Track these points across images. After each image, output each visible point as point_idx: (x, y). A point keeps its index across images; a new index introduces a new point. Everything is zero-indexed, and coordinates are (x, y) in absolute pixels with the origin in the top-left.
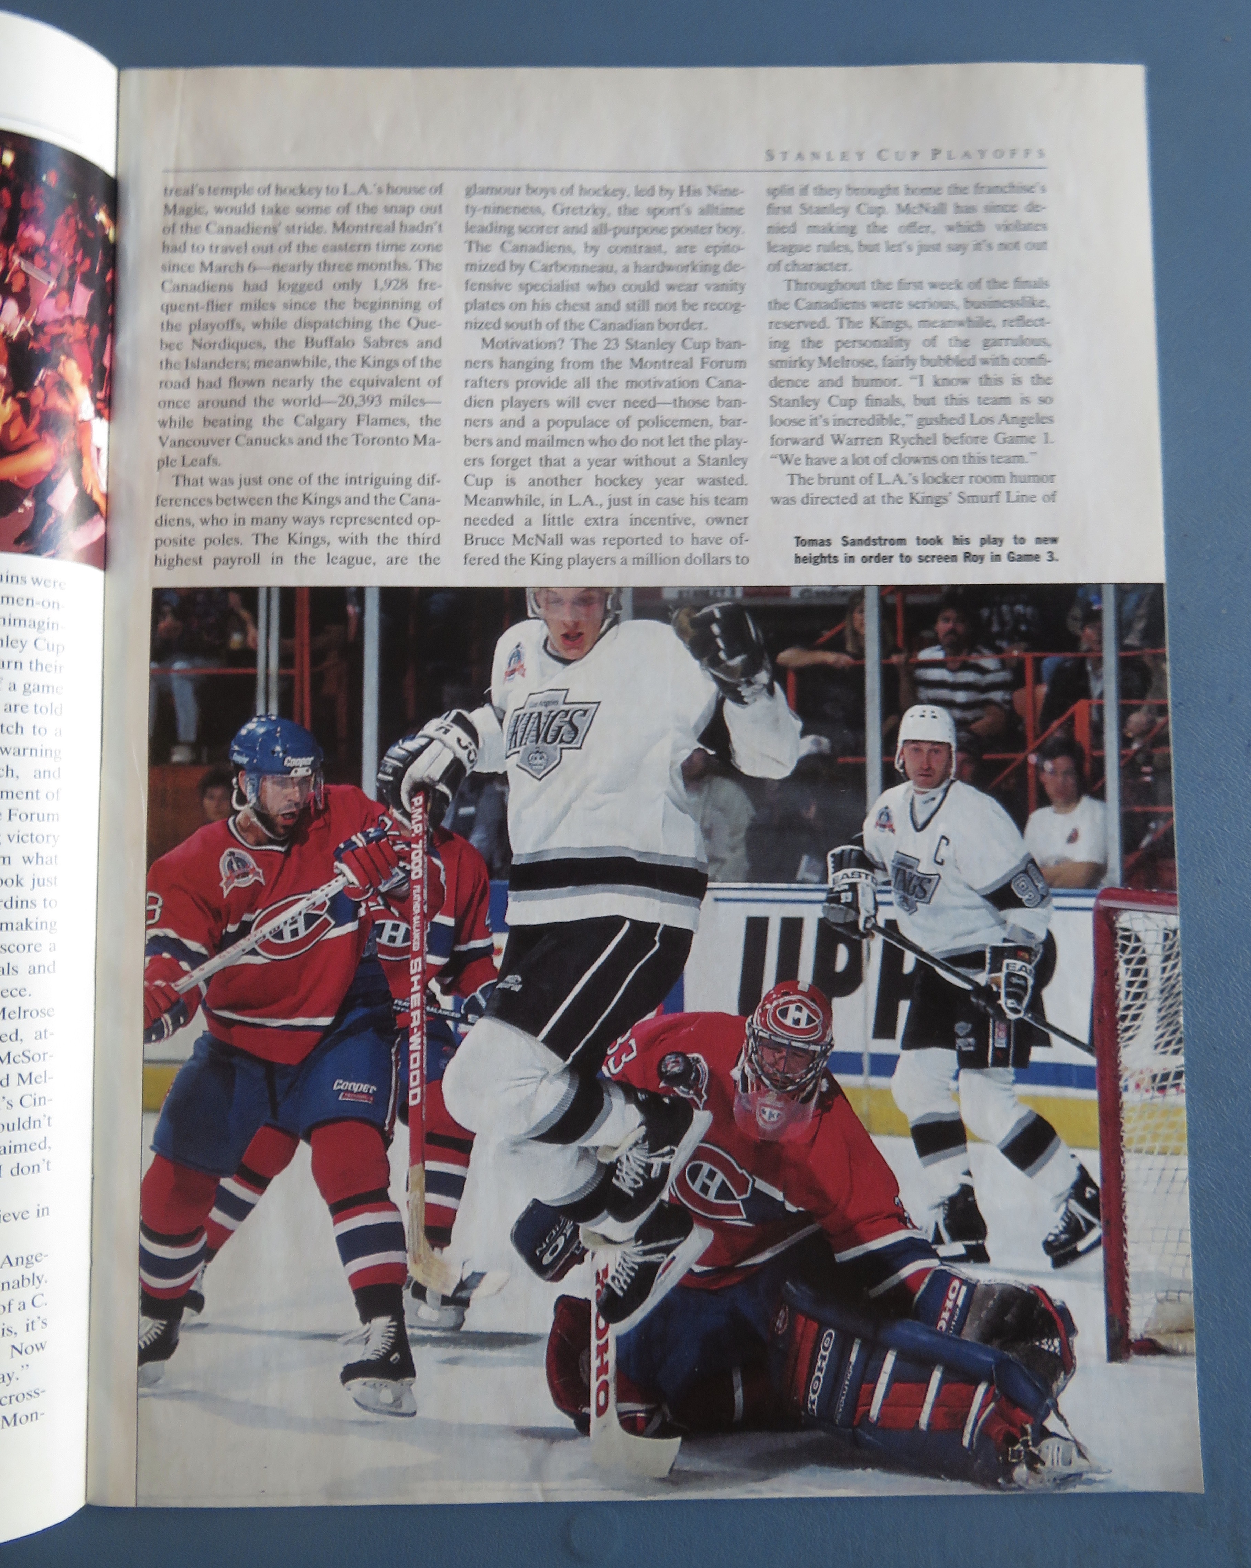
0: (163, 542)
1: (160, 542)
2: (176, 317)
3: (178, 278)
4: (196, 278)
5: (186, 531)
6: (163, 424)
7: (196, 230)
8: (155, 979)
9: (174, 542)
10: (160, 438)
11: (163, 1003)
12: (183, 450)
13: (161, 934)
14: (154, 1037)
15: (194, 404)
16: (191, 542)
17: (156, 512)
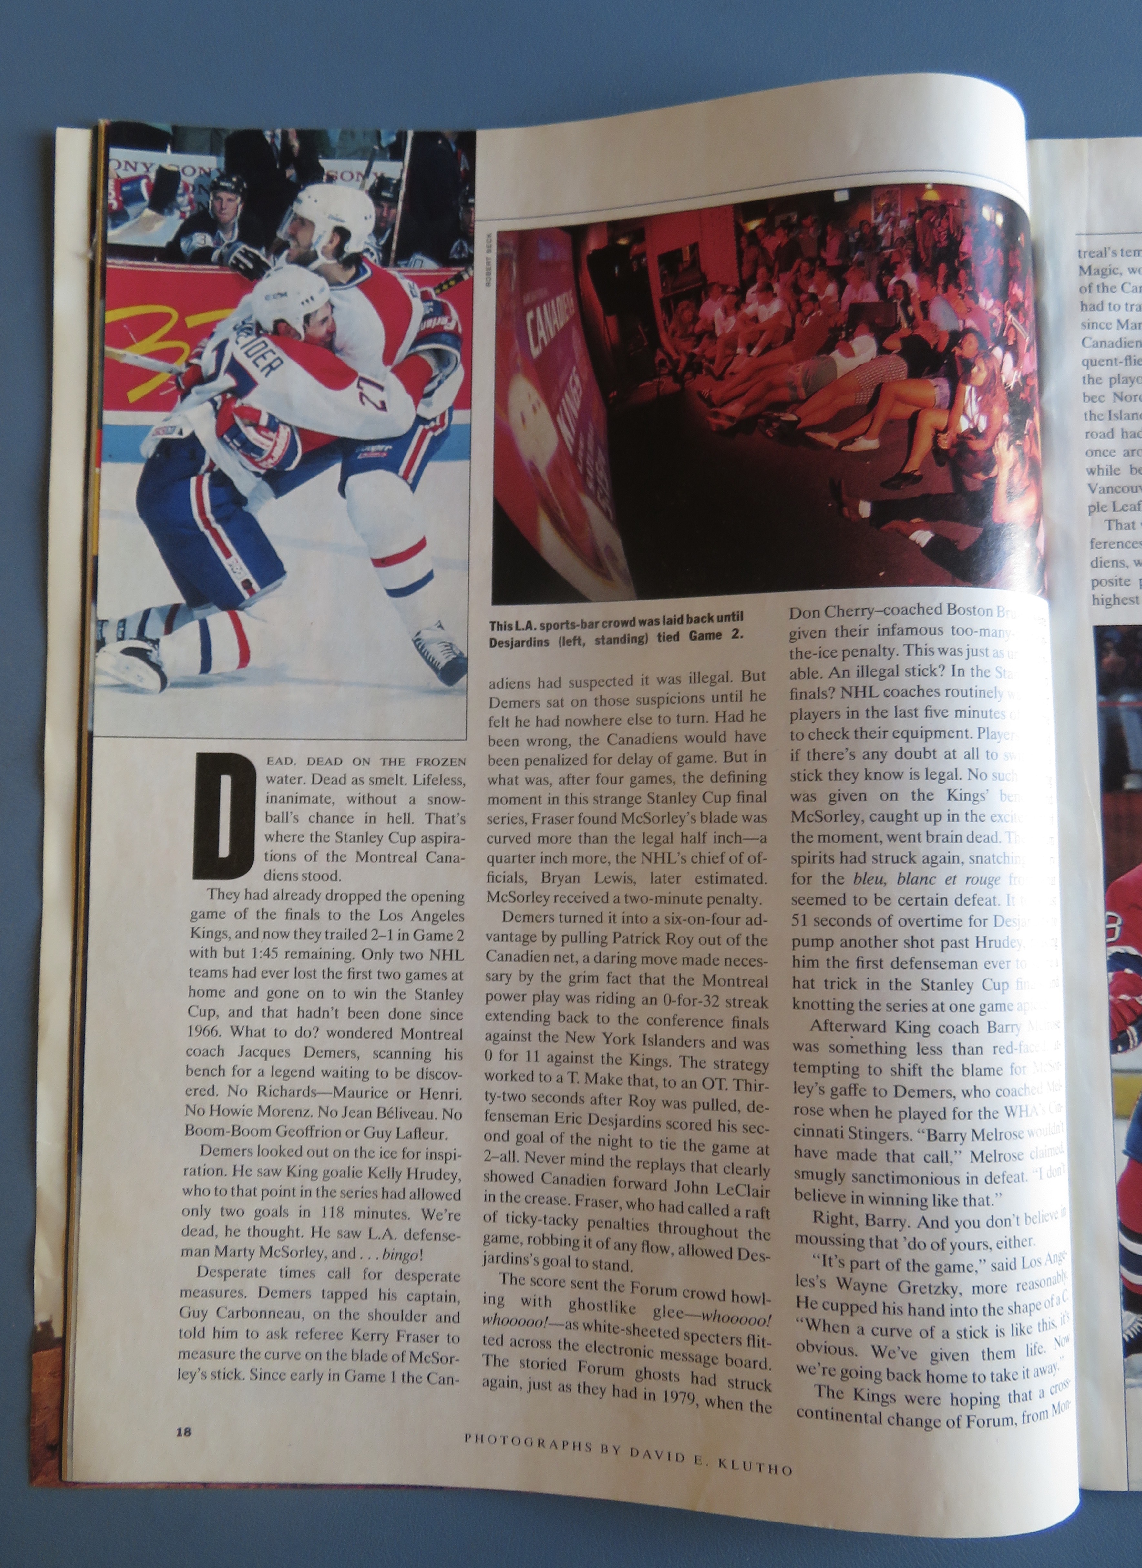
0: (1100, 583)
1: (1096, 583)
2: (1097, 371)
3: (1097, 335)
4: (1113, 334)
5: (1122, 573)
6: (1091, 472)
7: (1112, 290)
8: (1119, 994)
9: (1110, 582)
10: (1089, 485)
11: (1128, 1016)
12: (1113, 497)
13: (1122, 951)
14: (1120, 1048)
15: (1120, 454)
16: (1127, 583)
17: (1090, 555)
